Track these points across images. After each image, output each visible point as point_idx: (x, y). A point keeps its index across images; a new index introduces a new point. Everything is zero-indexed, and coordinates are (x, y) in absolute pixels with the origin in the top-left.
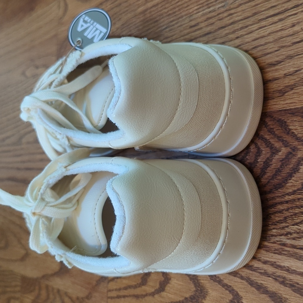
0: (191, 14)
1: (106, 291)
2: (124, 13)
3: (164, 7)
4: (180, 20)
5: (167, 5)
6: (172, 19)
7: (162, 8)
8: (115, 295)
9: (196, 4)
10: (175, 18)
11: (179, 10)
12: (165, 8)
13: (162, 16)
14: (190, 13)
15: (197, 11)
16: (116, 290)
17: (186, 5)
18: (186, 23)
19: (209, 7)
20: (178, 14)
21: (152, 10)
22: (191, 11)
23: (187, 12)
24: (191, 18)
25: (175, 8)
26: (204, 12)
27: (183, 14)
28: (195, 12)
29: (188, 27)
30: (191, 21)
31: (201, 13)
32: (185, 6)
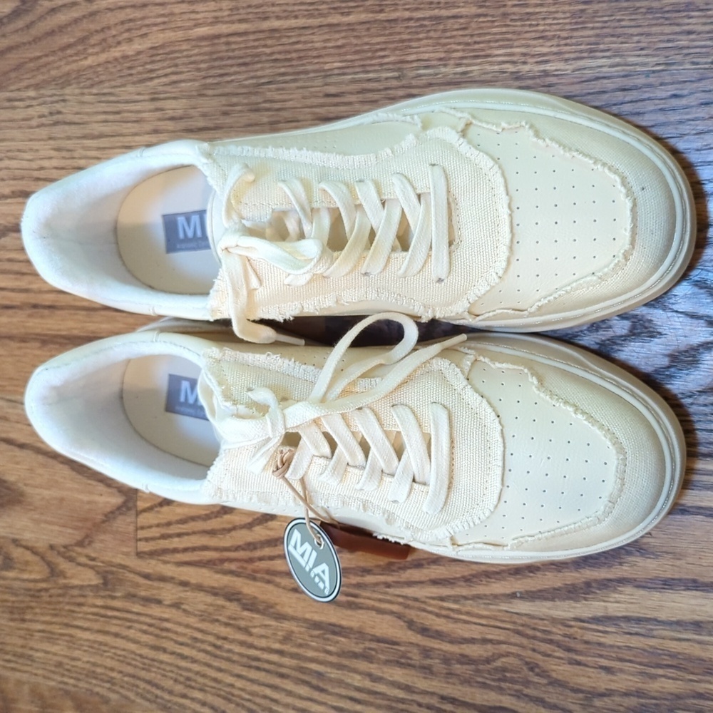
0: (328, 73)
1: (131, 528)
2: (155, 25)
3: (262, 42)
4: (302, 76)
5: (269, 42)
6: (283, 70)
7: (256, 44)
8: (158, 535)
9: (338, 58)
10: (290, 70)
11: (300, 58)
12: (265, 46)
13: (257, 59)
14: (324, 71)
15: (341, 71)
16: (158, 525)
17: (315, 53)
18: (317, 87)
19: (368, 72)
20: (297, 66)
21: (232, 39)
22: (327, 67)
23: (317, 67)
24: (329, 80)
25: (289, 52)
26: (357, 76)
27: (310, 68)
28: (336, 72)
29: (321, 94)
30: (326, 85)
31: (350, 77)
32: (315, 55)
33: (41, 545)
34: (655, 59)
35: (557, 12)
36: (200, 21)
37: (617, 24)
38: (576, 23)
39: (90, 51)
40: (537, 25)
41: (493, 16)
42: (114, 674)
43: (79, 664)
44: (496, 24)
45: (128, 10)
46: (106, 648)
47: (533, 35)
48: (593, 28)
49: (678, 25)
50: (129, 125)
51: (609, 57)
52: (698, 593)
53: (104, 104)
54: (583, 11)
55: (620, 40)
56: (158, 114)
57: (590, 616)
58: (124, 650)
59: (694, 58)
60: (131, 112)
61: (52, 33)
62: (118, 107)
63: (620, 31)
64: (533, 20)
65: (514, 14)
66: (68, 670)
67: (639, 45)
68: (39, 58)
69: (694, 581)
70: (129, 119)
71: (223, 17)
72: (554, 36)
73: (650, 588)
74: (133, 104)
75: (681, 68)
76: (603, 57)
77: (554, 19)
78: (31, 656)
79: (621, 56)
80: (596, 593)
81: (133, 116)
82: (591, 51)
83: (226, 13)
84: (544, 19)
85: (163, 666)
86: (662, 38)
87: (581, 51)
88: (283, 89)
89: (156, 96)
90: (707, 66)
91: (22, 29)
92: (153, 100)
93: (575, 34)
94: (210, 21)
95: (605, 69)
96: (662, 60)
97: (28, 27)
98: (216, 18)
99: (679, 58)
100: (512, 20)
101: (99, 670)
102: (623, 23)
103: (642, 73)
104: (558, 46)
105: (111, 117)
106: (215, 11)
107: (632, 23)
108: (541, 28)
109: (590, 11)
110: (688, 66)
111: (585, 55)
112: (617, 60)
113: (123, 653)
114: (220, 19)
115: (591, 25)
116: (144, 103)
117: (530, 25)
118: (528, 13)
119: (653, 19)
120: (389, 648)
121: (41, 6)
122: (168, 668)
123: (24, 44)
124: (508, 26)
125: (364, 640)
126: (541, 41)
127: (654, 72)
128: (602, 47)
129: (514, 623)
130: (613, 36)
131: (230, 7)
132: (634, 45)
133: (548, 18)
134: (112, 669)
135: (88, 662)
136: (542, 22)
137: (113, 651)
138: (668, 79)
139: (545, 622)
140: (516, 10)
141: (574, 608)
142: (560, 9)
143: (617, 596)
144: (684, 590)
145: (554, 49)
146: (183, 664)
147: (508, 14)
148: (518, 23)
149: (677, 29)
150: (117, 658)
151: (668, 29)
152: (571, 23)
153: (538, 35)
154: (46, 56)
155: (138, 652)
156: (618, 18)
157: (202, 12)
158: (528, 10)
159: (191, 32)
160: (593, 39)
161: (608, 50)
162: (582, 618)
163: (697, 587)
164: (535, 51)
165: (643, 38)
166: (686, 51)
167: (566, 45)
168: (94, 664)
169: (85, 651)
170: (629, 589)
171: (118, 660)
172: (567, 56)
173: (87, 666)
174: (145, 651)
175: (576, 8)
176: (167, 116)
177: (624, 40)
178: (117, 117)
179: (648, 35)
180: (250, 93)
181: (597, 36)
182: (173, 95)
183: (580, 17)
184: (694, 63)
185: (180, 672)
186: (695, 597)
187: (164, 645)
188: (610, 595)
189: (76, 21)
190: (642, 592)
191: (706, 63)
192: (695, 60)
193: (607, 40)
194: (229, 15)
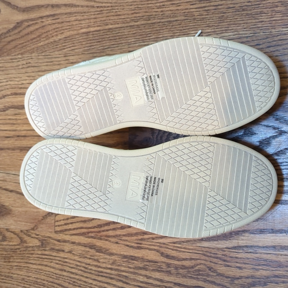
0: (130, 43)
1: (53, 221)
2: (66, 29)
3: (106, 33)
4: (120, 45)
5: (108, 33)
6: (113, 43)
7: (103, 34)
8: (63, 224)
9: (133, 38)
10: (116, 43)
11: (119, 38)
12: (107, 35)
13: (104, 40)
14: (128, 42)
15: (135, 42)
16: (63, 220)
17: (125, 36)
18: (126, 48)
19: (144, 42)
20: (118, 41)
21: (94, 33)
22: (129, 41)
23: (126, 41)
24: (130, 46)
25: (115, 36)
26: (140, 44)
27: (123, 42)
28: (133, 43)
29: (127, 51)
30: (129, 47)
32: (124, 37)
33: (17, 231)
34: (250, 32)
35: (213, 17)
36: (83, 27)
37: (235, 20)
38: (220, 21)
39: (42, 40)
40: (206, 22)
41: (190, 20)
42: (45, 282)
43: (31, 278)
44: (191, 22)
45: (56, 25)
46: (42, 271)
47: (205, 26)
48: (227, 22)
49: (257, 19)
50: (56, 66)
51: (233, 32)
52: (274, 234)
53: (46, 59)
54: (223, 16)
55: (237, 25)
56: (67, 62)
57: (232, 246)
58: (49, 272)
59: (264, 30)
60: (57, 61)
61: (28, 34)
62: (51, 60)
63: (237, 22)
64: (205, 20)
65: (198, 18)
66: (26, 282)
67: (244, 27)
68: (23, 43)
69: (272, 230)
70: (56, 64)
71: (91, 25)
72: (213, 25)
73: (255, 234)
74: (58, 58)
75: (260, 34)
76: (231, 32)
77: (213, 19)
78: (12, 276)
79: (237, 31)
80: (234, 237)
81: (57, 63)
82: (226, 30)
83: (92, 24)
84: (209, 20)
85: (64, 277)
86: (252, 24)
87: (223, 30)
88: (113, 50)
89: (66, 55)
90: (269, 33)
91: (17, 33)
92: (65, 56)
93: (220, 24)
94: (86, 27)
95: (232, 36)
96: (253, 32)
97: (19, 32)
98: (89, 25)
99: (258, 31)
100: (197, 21)
101: (39, 281)
102: (238, 20)
103: (245, 37)
104: (214, 29)
105: (49, 64)
106: (88, 23)
107: (241, 19)
108: (208, 23)
109: (225, 16)
110: (262, 34)
111: (224, 32)
112: (236, 33)
113: (49, 273)
114: (90, 26)
115: (226, 21)
116: (62, 58)
117: (204, 22)
118: (203, 18)
119: (249, 17)
120: (154, 264)
121: (24, 24)
122: (66, 278)
123: (17, 38)
124: (196, 23)
125: (144, 262)
126: (208, 27)
127: (249, 36)
128: (230, 28)
129: (203, 251)
130: (234, 24)
131: (94, 21)
132: (242, 27)
133: (210, 19)
134: (44, 280)
135: (35, 278)
136: (208, 21)
137: (45, 272)
138: (254, 39)
139: (215, 250)
140: (198, 17)
141: (226, 243)
142: (214, 16)
143: (242, 237)
144: (269, 233)
145: (213, 30)
146: (72, 276)
147: (196, 19)
148: (200, 22)
149: (257, 21)
150: (46, 275)
151: (254, 21)
152: (218, 21)
153: (207, 25)
154: (26, 42)
155: (54, 272)
156: (236, 18)
157: (84, 24)
158: (203, 17)
159: (79, 31)
160: (227, 26)
161: (232, 29)
162: (229, 247)
163: (273, 232)
164: (206, 31)
165: (245, 25)
166: (261, 28)
167: (217, 28)
168: (37, 278)
169: (33, 273)
170: (247, 234)
171: (46, 276)
172: (217, 32)
173: (34, 279)
174: (57, 272)
175: (220, 15)
176: (70, 62)
177: (238, 26)
178: (51, 64)
179: (247, 23)
180: (101, 52)
181: (228, 24)
182: (72, 54)
183: (222, 18)
184: (264, 32)
185: (71, 279)
186: (273, 236)
187: (65, 269)
188: (240, 237)
189: (37, 29)
190: (252, 235)
191: (268, 32)
192: (264, 31)
193: (232, 26)
194: (93, 24)
